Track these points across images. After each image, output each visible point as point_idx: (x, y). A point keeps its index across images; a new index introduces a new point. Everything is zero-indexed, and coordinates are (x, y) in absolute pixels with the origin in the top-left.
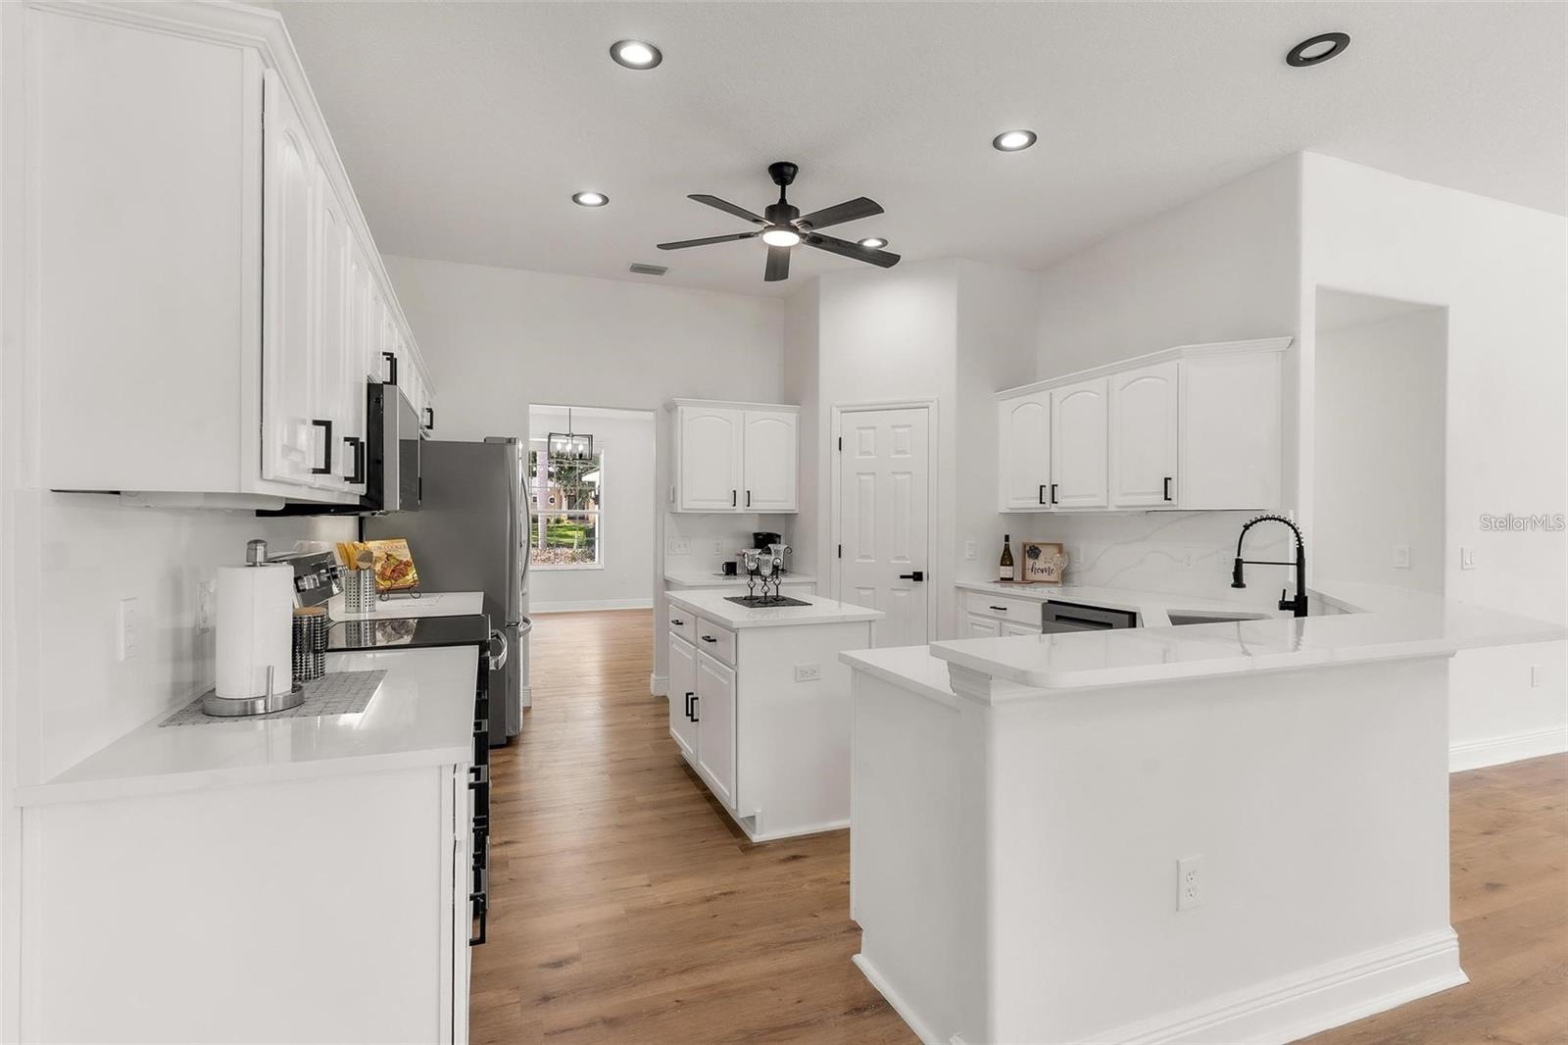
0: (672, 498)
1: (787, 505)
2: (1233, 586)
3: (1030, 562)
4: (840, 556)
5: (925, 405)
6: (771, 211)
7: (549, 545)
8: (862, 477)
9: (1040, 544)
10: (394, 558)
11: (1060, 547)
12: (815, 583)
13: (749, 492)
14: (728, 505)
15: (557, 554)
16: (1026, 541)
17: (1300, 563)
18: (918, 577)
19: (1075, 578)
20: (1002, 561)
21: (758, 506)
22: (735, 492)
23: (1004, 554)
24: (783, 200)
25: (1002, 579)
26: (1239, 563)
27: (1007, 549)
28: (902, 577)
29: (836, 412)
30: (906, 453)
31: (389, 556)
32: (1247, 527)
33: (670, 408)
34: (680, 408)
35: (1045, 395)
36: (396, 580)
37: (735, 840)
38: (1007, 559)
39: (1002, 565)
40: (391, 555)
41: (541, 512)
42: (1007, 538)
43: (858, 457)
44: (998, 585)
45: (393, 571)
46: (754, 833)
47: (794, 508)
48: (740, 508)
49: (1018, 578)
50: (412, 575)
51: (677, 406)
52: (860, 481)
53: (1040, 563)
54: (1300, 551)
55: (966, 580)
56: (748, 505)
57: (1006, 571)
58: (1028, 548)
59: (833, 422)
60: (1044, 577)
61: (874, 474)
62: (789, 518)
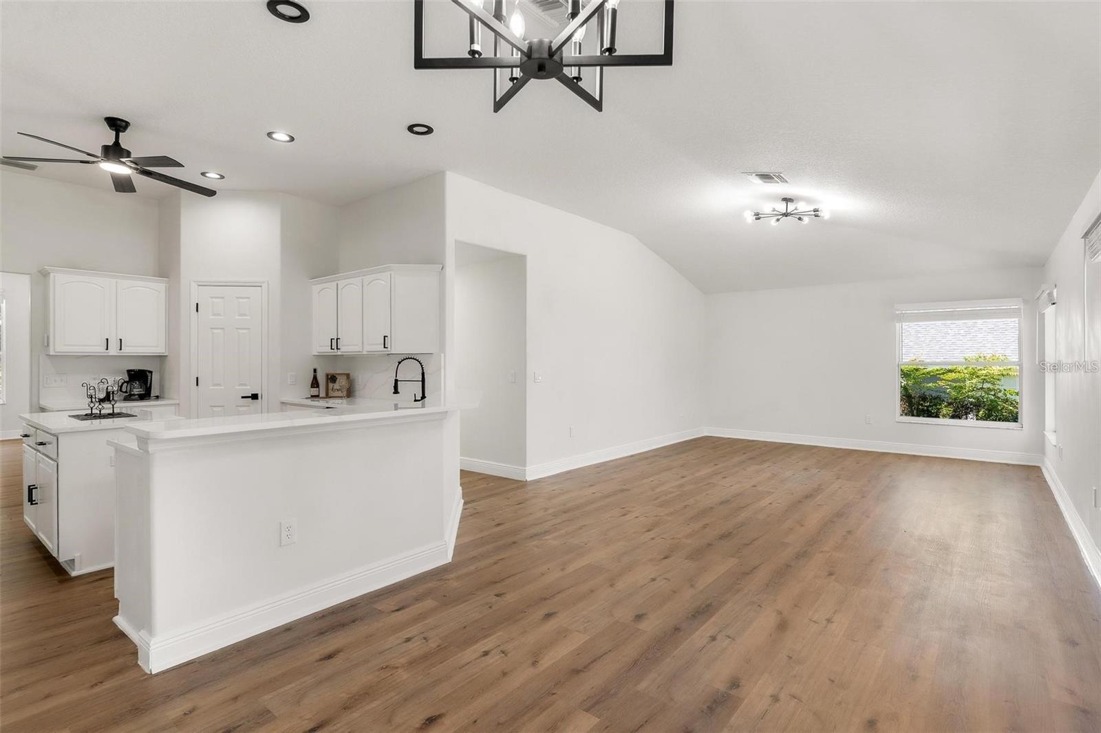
0: (46, 344)
1: (160, 349)
2: (394, 393)
3: (331, 385)
4: (197, 385)
5: (259, 284)
6: (106, 149)
8: (215, 331)
9: (337, 374)
11: (348, 375)
12: (178, 404)
13: (121, 340)
14: (103, 349)
16: (328, 372)
17: (423, 381)
18: (255, 397)
19: (357, 393)
20: (312, 385)
21: (127, 350)
22: (107, 339)
23: (313, 381)
24: (117, 143)
25: (312, 396)
26: (396, 381)
27: (315, 378)
28: (243, 397)
29: (194, 285)
30: (247, 316)
32: (400, 363)
33: (45, 274)
34: (52, 275)
35: (334, 284)
37: (56, 578)
38: (315, 383)
39: (312, 387)
42: (315, 371)
43: (211, 317)
44: (310, 400)
46: (74, 570)
47: (164, 351)
48: (113, 350)
49: (322, 394)
51: (49, 273)
52: (213, 333)
53: (337, 386)
54: (423, 374)
55: (288, 398)
56: (121, 349)
57: (314, 391)
58: (329, 377)
59: (191, 292)
60: (339, 394)
61: (223, 329)
62: (161, 358)
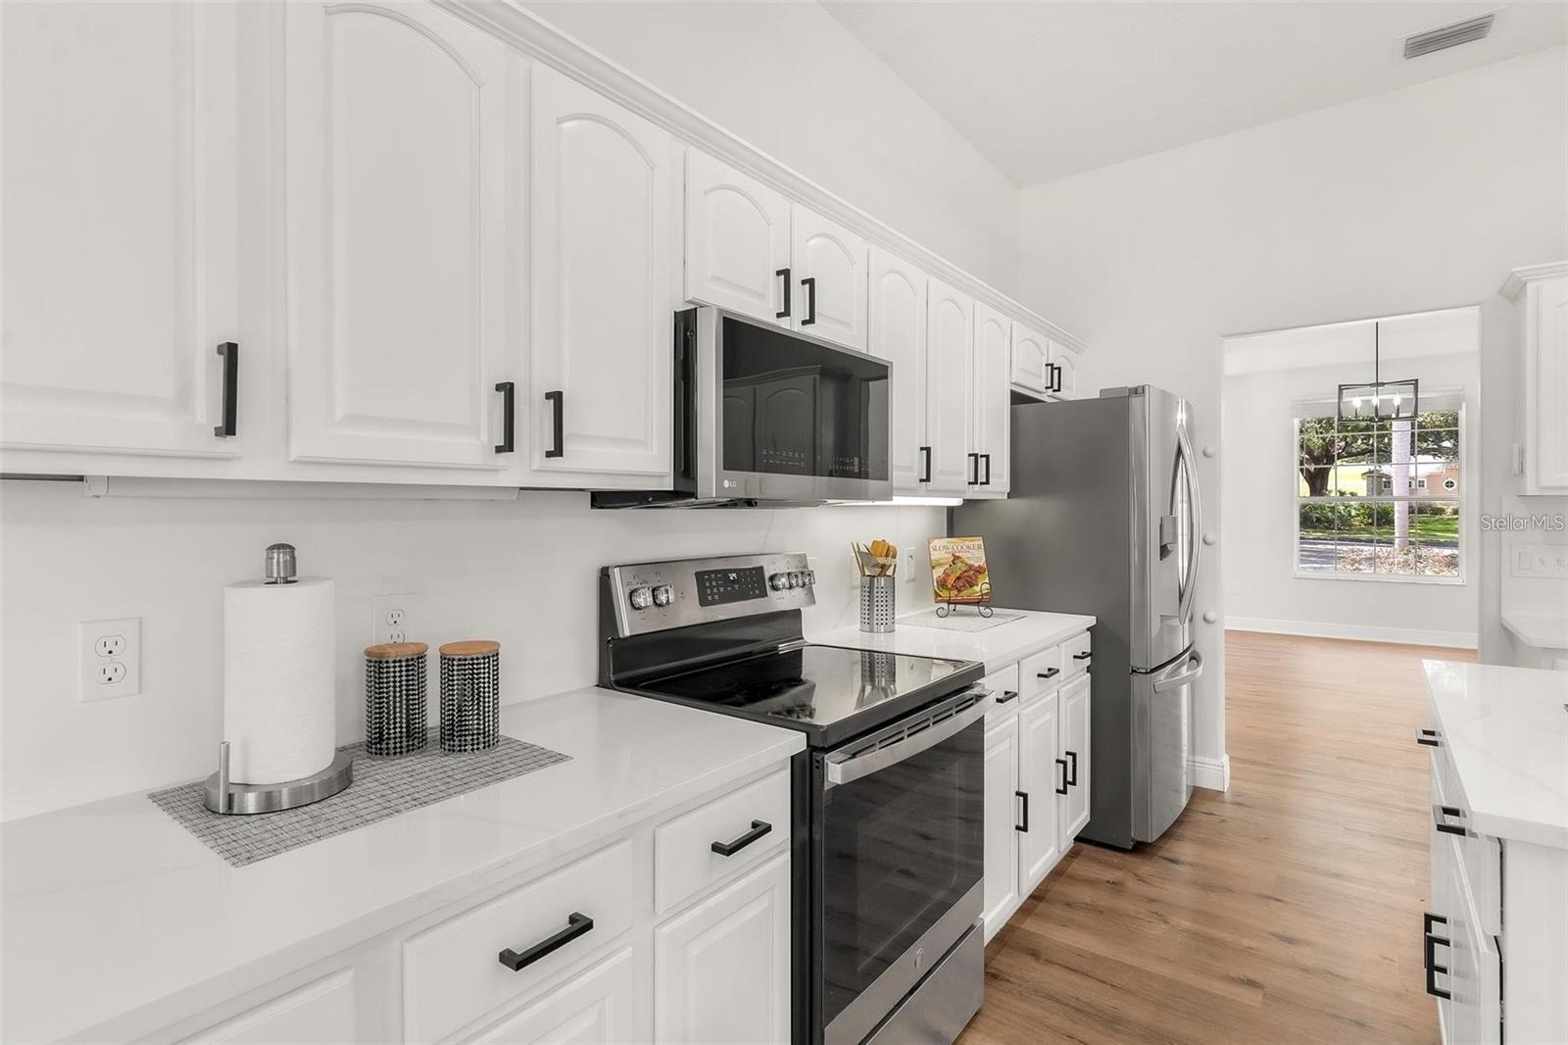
0: (1516, 468)
7: (1411, 543)
10: (962, 562)
15: (1420, 557)
31: (956, 558)
36: (959, 591)
40: (958, 557)
41: (1398, 499)
45: (958, 578)
50: (982, 586)
51: (1524, 286)
